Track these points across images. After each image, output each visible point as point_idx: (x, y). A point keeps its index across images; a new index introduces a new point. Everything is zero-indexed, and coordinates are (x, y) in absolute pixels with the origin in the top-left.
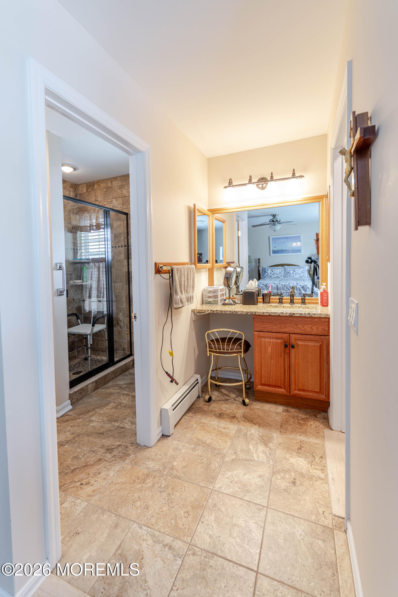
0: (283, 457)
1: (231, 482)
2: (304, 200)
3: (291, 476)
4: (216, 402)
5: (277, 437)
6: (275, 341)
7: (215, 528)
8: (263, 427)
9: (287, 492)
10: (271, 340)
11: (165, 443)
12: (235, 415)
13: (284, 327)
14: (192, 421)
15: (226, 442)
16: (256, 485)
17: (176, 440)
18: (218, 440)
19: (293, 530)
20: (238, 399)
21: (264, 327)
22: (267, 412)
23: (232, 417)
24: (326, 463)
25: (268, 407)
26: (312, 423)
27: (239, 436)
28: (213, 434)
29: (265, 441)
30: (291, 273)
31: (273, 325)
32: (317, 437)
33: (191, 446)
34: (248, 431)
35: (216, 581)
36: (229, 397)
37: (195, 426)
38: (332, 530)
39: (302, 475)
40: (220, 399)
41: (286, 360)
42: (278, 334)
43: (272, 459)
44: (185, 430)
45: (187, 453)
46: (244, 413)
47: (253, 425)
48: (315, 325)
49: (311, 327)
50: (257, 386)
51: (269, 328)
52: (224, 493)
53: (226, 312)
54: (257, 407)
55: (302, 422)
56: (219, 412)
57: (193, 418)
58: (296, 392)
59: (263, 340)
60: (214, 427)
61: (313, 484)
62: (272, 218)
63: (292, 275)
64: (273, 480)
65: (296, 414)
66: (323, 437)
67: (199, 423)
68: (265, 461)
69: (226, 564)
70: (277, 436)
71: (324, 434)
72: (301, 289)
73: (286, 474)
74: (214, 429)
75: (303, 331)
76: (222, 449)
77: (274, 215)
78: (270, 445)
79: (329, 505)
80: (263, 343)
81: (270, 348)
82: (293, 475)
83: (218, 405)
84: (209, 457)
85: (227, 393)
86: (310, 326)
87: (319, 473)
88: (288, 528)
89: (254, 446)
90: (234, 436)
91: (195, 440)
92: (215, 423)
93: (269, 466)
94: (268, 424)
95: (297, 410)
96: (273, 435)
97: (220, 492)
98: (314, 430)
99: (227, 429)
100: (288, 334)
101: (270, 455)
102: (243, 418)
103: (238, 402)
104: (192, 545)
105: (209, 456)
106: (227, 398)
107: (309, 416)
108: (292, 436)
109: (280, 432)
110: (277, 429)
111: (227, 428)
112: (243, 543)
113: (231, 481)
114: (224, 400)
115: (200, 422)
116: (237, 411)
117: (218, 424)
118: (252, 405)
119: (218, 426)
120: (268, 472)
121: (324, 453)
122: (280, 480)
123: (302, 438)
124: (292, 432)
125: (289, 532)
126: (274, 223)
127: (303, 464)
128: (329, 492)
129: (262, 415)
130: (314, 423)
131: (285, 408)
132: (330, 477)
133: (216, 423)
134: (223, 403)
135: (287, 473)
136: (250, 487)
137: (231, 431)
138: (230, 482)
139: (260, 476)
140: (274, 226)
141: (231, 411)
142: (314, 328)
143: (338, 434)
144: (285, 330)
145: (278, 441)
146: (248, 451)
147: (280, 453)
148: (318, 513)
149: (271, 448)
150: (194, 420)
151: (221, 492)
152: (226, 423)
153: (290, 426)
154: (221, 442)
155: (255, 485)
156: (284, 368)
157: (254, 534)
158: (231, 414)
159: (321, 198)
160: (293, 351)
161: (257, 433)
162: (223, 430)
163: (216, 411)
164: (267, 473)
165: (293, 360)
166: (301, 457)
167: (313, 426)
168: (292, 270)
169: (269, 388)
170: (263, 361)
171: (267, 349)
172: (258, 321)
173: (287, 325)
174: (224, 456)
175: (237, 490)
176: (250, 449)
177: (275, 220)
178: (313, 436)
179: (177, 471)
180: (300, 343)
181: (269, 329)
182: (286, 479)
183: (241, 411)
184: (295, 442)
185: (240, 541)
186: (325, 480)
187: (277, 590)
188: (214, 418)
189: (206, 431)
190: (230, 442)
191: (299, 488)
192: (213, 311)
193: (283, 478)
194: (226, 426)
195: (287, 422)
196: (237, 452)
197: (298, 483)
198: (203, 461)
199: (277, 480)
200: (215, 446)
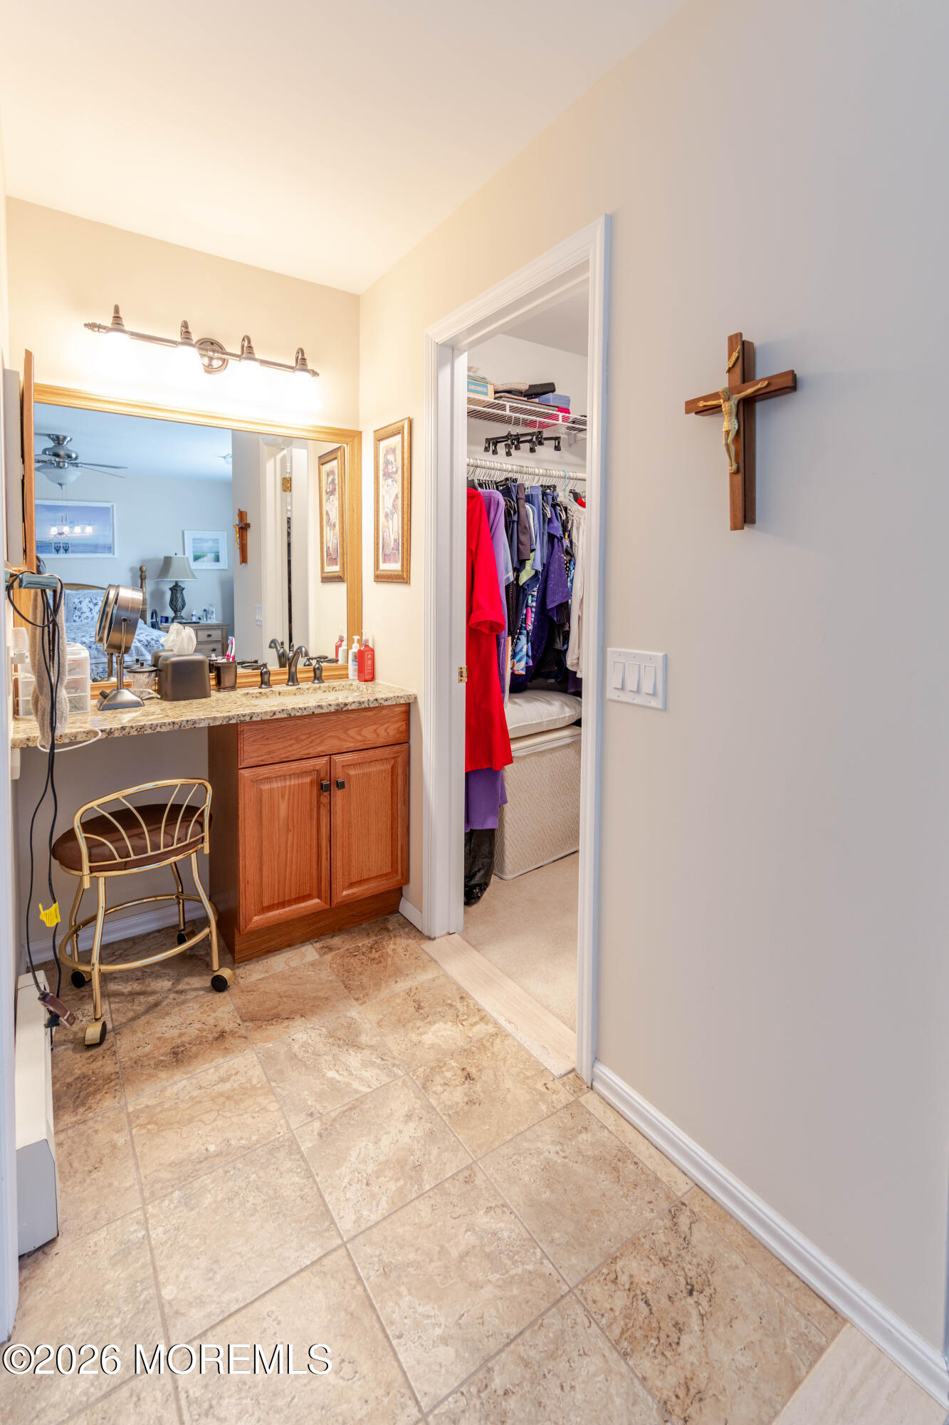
0: (409, 1045)
1: (368, 1184)
2: (303, 430)
3: (453, 1067)
4: (126, 1031)
5: (362, 1015)
6: (297, 782)
7: (437, 1313)
8: (313, 1013)
9: (475, 1103)
10: (288, 783)
11: (60, 1274)
12: (219, 1029)
13: (318, 741)
14: (96, 1132)
15: (264, 1109)
16: (418, 1142)
17: (94, 1231)
18: (235, 1119)
19: (542, 1157)
20: (188, 987)
21: (269, 753)
22: (290, 976)
23: (217, 1039)
24: (476, 1003)
25: (280, 963)
26: (392, 946)
27: (281, 1072)
28: (206, 1118)
29: (348, 1039)
30: (85, 609)
31: (293, 742)
32: (424, 968)
33: (171, 1201)
34: (289, 1044)
35: (540, 1403)
36: (153, 993)
37: (120, 1139)
38: (576, 1103)
39: (467, 1052)
40: (131, 1014)
41: (324, 821)
42: (303, 762)
43: (394, 1065)
44: (94, 1175)
45: (177, 1229)
46: (238, 1009)
47: (286, 1023)
48: (383, 724)
49: (375, 731)
50: (251, 919)
51: (283, 751)
52: (377, 1223)
53: (158, 729)
54: (256, 977)
55: (374, 955)
56: (162, 1051)
57: (90, 1123)
58: (345, 893)
59: (266, 787)
60: (192, 1098)
61: (493, 1053)
62: (51, 444)
63: (88, 614)
64: (433, 1102)
65: (350, 945)
66: (432, 960)
67: (130, 1122)
68: (385, 1079)
69: (521, 1348)
70: (359, 1013)
71: (429, 955)
72: (143, 649)
73: (443, 1072)
74: (196, 1102)
75: (359, 744)
76: (269, 1133)
77: (58, 437)
78: (364, 1039)
79: (542, 1068)
80: (265, 796)
81: (286, 803)
82: (454, 1064)
83: (140, 1035)
84: (254, 1181)
85: (136, 987)
86: (374, 727)
87: (481, 1029)
88: (534, 1162)
89: (337, 1068)
90: (269, 1081)
91: (165, 1175)
92: (181, 1085)
93: (404, 1083)
94: (316, 998)
95: (345, 937)
96: (349, 1014)
97: (366, 1230)
98: (407, 956)
99: (233, 1077)
100: (326, 758)
101: (382, 1059)
102: (247, 1024)
103: (195, 994)
104: (431, 1411)
105: (254, 1176)
106: (151, 999)
107: (376, 936)
108: (384, 993)
109: (357, 999)
110: (345, 998)
111: (230, 1076)
112: (507, 1272)
113: (365, 1181)
114: (146, 1012)
115: (128, 1115)
116: (214, 1015)
117: (194, 1081)
118: (240, 980)
119: (201, 1088)
120: (412, 1095)
121: (459, 988)
122: (446, 1093)
123: (402, 985)
124: (377, 985)
125: (542, 1167)
126: (59, 463)
127: (449, 1033)
128: (521, 1047)
129: (284, 988)
130: (395, 944)
131: (318, 945)
132: (502, 1021)
133: (184, 1082)
134: (153, 1020)
135: (444, 1069)
136: (412, 1157)
137: (250, 1073)
138: (364, 1186)
139: (409, 1117)
140: (58, 471)
141: (198, 1026)
142: (381, 731)
143: (447, 940)
144: (320, 749)
145: (370, 1022)
146: (336, 1089)
147: (395, 1042)
148: (542, 1094)
149: (372, 1046)
150: (99, 1126)
151: (370, 1228)
152: (213, 1064)
153: (362, 977)
154: (249, 1121)
155: (416, 1143)
156: (319, 846)
157: (506, 1234)
158: (205, 1034)
159: (350, 436)
160: (339, 795)
161: (314, 1034)
162: (227, 1086)
163: (151, 1052)
164: (414, 1100)
165: (338, 819)
166: (435, 1023)
167: (400, 950)
168: (88, 600)
169: (281, 911)
170: (265, 843)
171: (276, 811)
172: (252, 740)
173: (325, 737)
174: (293, 1146)
175: (394, 1188)
176: (333, 1078)
177: (62, 453)
178: (415, 969)
179: (200, 1302)
180: (352, 772)
181: (283, 755)
182: (453, 1082)
183: (224, 1010)
184: (398, 1001)
185: (498, 1276)
186: (499, 1033)
187: (616, 1278)
188: (163, 1075)
189: (175, 1126)
190: (271, 1102)
191: (483, 1078)
192: (110, 732)
193: (446, 1084)
194: (222, 1071)
195: (348, 971)
196: (313, 1109)
197: (473, 1071)
198: (248, 1205)
199: (442, 1096)
200: (243, 1142)
